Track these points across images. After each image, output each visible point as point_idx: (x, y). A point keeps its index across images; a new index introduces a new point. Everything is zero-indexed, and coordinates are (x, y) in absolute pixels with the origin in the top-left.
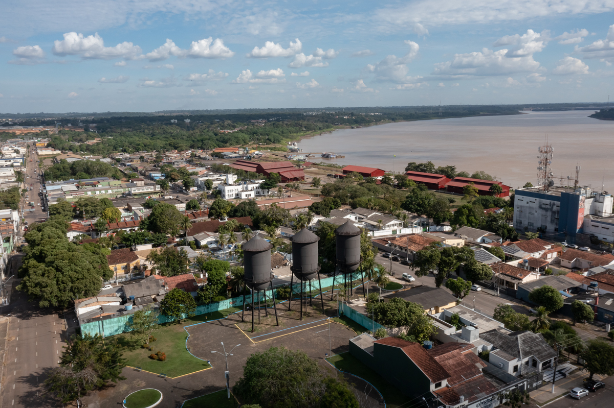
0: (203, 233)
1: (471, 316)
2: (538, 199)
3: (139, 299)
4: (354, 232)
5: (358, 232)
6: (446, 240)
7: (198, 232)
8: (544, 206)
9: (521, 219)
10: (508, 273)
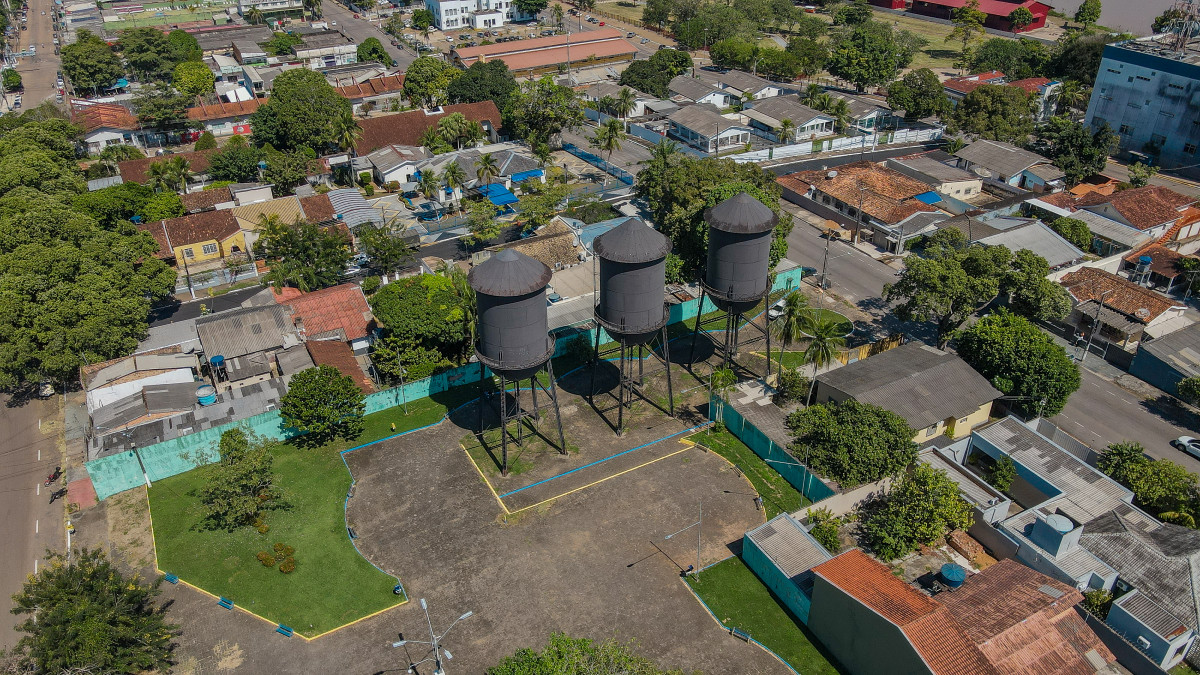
0: (389, 150)
1: (1041, 456)
2: (1159, 73)
3: (236, 360)
4: (758, 222)
5: (767, 224)
6: (944, 185)
7: (380, 146)
8: (1170, 91)
9: (1105, 117)
10: (1109, 301)
